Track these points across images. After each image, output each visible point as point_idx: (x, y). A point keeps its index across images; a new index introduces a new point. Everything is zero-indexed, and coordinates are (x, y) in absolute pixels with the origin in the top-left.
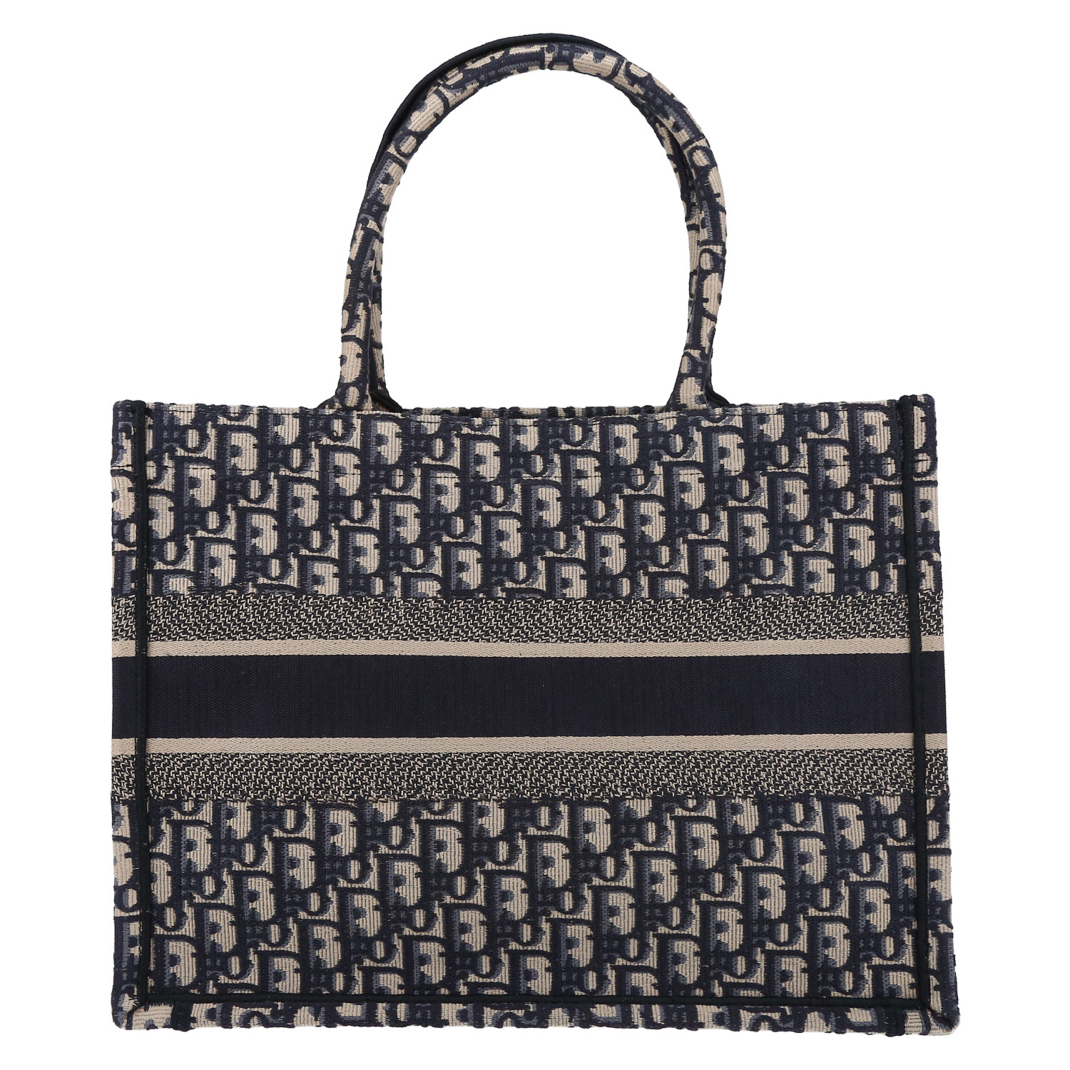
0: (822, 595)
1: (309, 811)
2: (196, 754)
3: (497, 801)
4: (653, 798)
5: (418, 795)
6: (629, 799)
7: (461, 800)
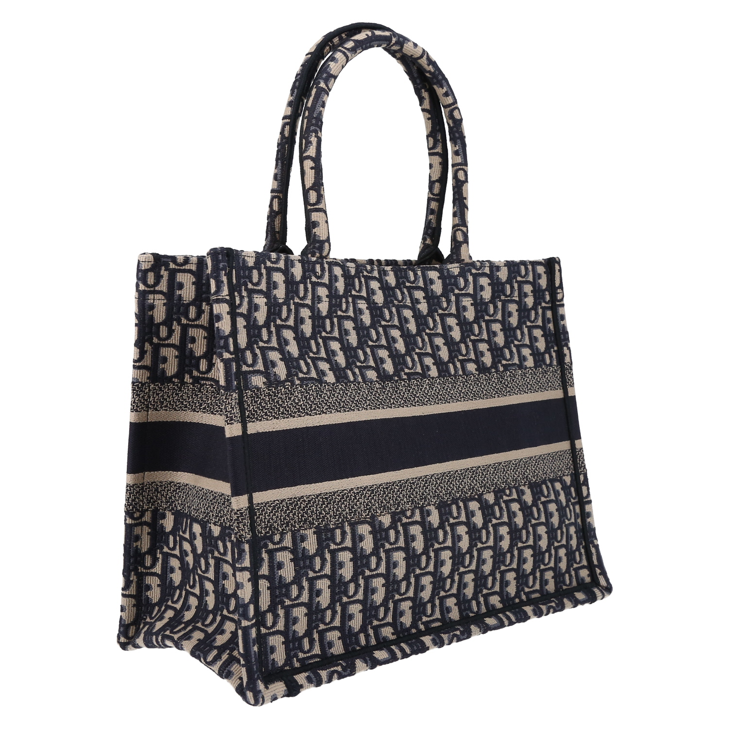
0: (530, 368)
1: (348, 529)
2: (277, 500)
3: (434, 505)
4: (494, 491)
5: (400, 508)
7: (419, 508)
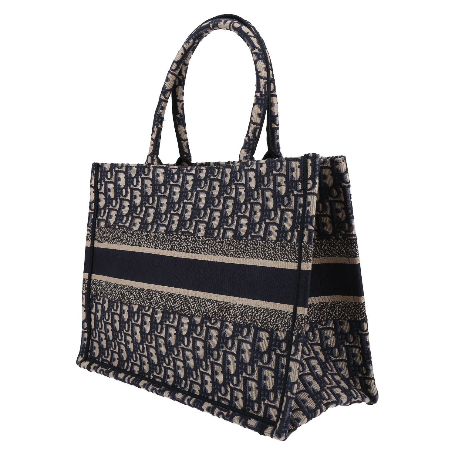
0: (272, 241)
3: (161, 309)
4: (202, 317)
6: (196, 316)
7: (152, 308)
